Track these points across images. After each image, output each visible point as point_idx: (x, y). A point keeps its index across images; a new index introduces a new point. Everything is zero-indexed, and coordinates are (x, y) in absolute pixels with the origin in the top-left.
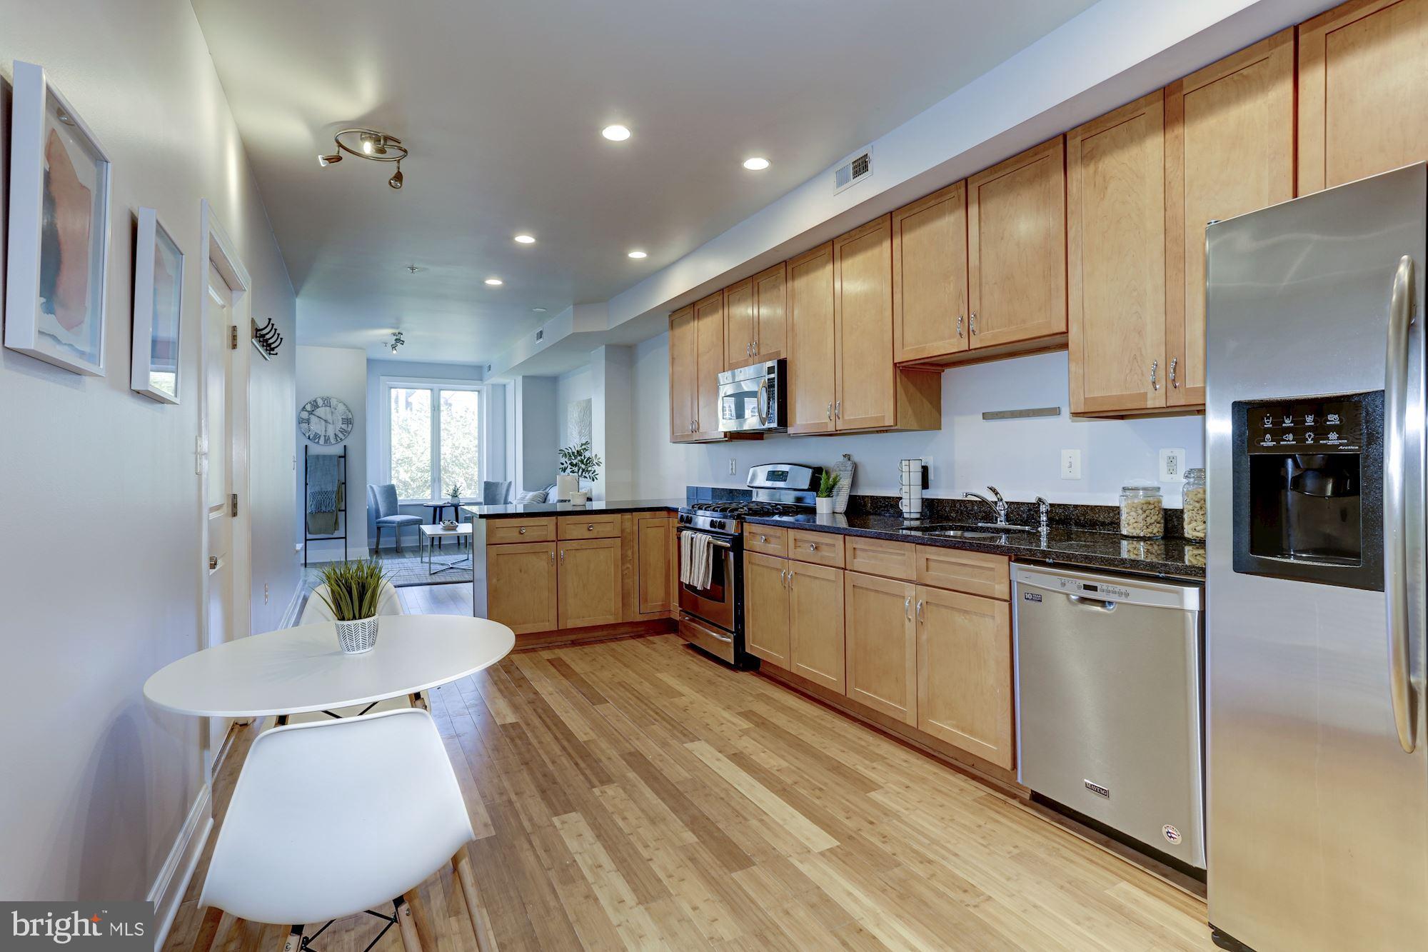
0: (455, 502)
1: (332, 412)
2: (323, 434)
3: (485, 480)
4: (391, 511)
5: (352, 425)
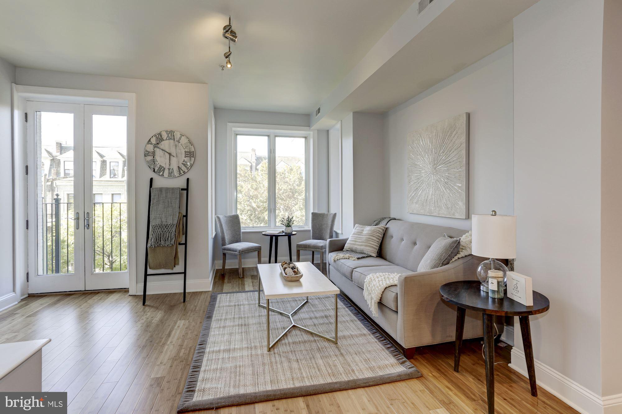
0: (288, 230)
1: (176, 146)
2: (167, 167)
3: (312, 212)
4: (235, 238)
5: (194, 158)
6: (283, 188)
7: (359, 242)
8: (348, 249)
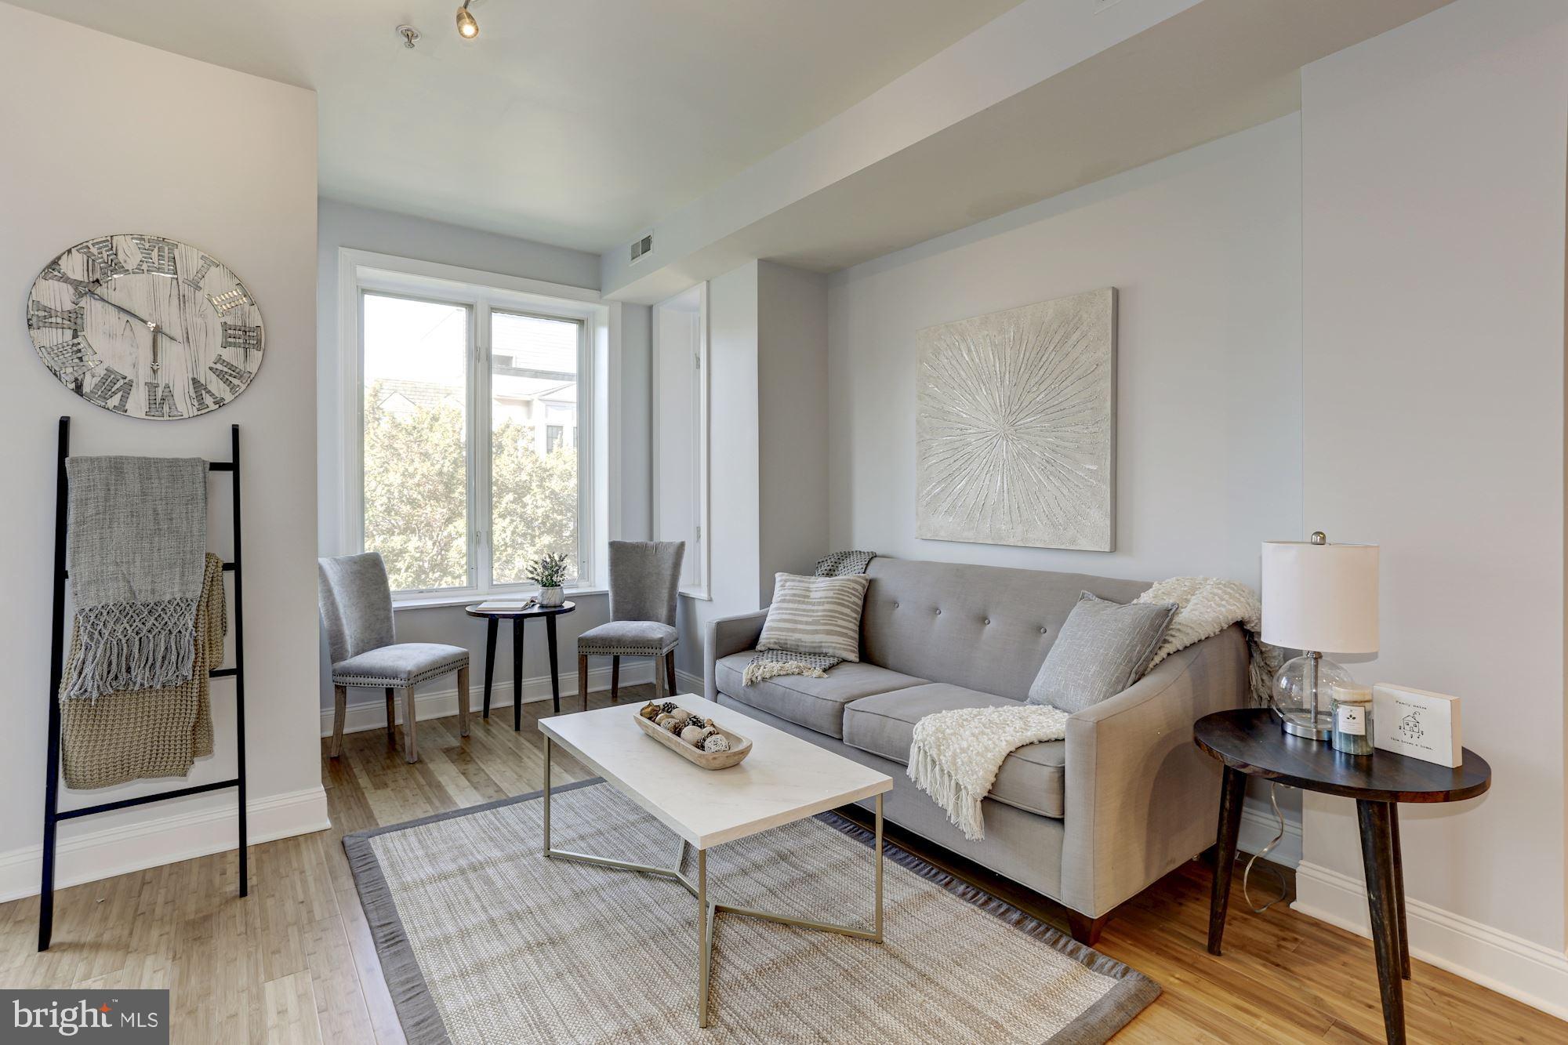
0: (552, 597)
1: (183, 300)
3: (610, 540)
4: (373, 631)
5: (261, 353)
6: (420, 472)
7: (807, 623)
8: (772, 646)
